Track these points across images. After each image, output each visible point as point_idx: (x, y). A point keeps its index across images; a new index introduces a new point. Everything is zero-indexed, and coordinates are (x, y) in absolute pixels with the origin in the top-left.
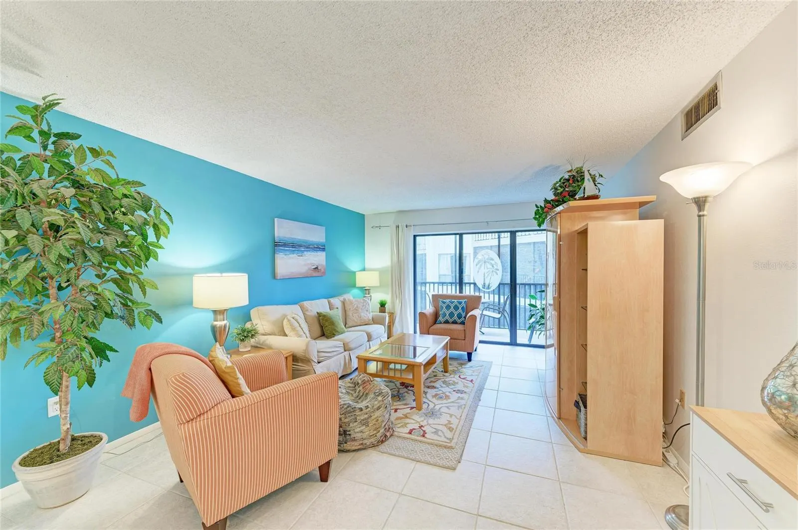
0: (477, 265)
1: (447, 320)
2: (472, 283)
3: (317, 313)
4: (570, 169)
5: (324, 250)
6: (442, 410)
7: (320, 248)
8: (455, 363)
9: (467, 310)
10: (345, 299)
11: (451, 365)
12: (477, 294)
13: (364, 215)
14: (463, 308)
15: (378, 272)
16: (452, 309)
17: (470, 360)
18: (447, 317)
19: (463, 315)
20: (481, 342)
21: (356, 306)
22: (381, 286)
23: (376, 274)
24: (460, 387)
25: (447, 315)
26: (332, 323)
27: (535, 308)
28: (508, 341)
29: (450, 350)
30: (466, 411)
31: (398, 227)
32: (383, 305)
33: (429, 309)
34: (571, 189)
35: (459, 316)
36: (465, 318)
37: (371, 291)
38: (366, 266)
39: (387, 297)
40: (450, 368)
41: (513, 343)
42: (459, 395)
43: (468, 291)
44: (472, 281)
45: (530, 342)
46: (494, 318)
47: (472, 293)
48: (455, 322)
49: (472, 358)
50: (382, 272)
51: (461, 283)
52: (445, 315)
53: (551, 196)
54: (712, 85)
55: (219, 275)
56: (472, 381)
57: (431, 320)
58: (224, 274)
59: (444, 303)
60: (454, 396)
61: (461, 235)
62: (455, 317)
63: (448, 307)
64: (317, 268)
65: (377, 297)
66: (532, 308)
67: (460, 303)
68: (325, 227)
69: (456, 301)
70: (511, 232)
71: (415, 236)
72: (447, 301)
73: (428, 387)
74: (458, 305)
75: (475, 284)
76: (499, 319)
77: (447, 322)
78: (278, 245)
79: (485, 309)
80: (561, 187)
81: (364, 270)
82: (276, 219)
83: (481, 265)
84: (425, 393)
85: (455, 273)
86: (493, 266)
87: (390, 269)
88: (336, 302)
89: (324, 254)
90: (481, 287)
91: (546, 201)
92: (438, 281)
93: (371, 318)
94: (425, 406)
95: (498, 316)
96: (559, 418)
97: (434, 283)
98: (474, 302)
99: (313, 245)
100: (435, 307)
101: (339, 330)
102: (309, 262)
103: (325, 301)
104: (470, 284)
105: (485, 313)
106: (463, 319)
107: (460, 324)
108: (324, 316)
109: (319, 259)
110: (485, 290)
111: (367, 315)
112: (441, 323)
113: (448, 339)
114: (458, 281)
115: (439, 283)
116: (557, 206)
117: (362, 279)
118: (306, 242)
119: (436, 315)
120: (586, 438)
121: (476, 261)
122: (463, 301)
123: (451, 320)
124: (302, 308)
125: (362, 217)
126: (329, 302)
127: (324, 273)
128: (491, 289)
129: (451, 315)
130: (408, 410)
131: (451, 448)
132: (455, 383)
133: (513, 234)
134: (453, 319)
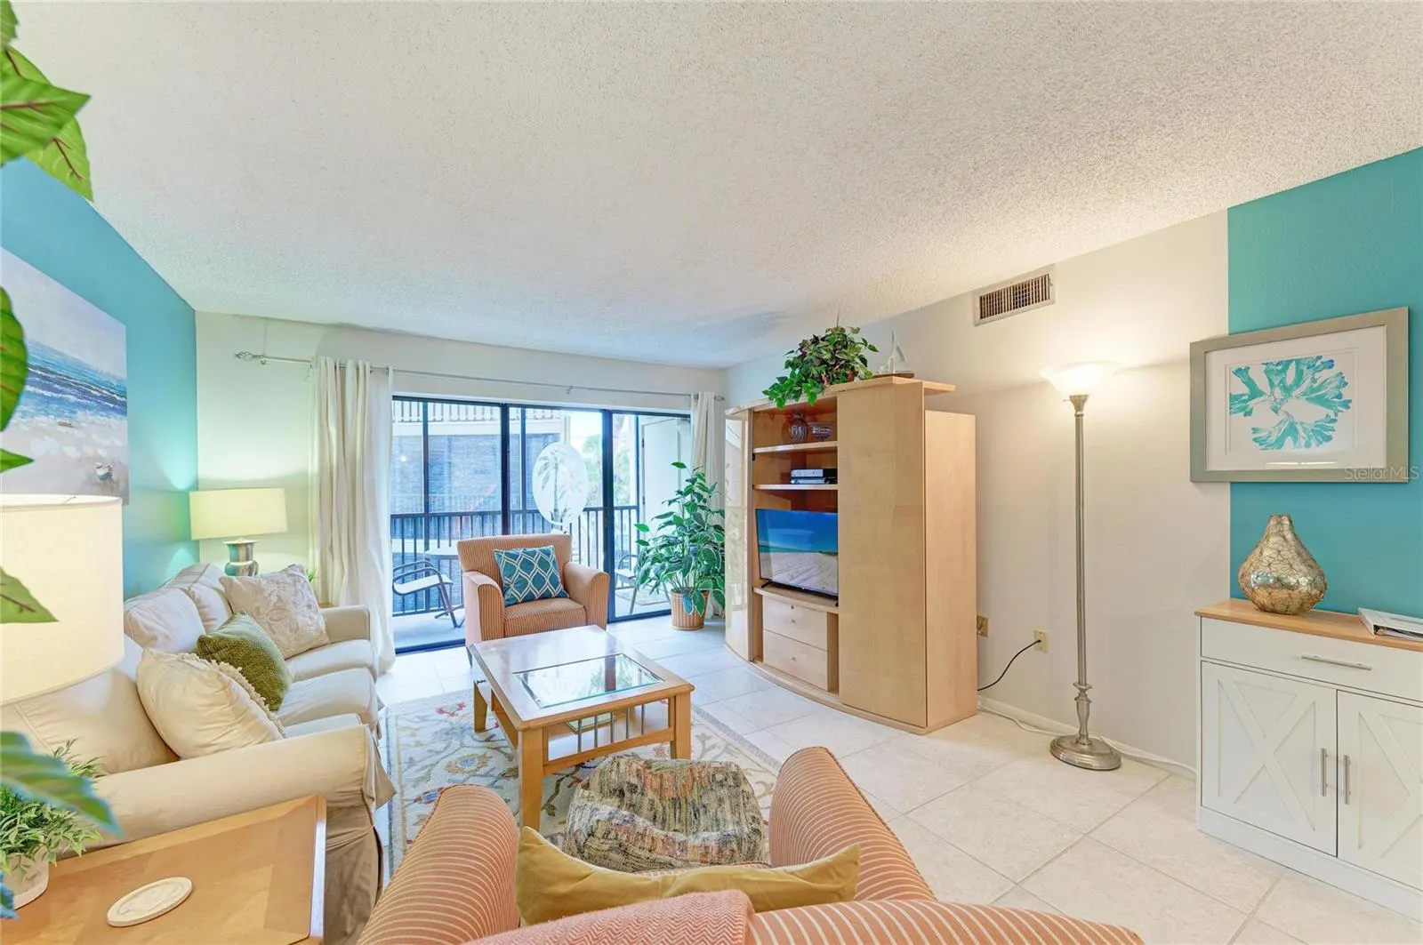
0: (539, 474)
3: (201, 640)
7: (113, 401)
9: (558, 565)
16: (537, 569)
18: (531, 587)
19: (559, 577)
21: (274, 599)
23: (267, 496)
25: (530, 582)
35: (554, 581)
36: (564, 582)
38: (204, 474)
52: (522, 584)
59: (515, 557)
62: (546, 586)
64: (108, 476)
68: (124, 325)
69: (521, 551)
70: (604, 412)
72: (518, 551)
74: (529, 558)
77: (530, 598)
83: (549, 474)
89: (124, 423)
90: (548, 517)
93: (323, 626)
98: (563, 548)
99: (98, 384)
102: (89, 451)
106: (560, 586)
107: (558, 597)
110: (556, 523)
111: (311, 618)
112: (517, 603)
117: (215, 517)
118: (80, 369)
121: (539, 464)
122: (549, 548)
123: (537, 594)
127: (126, 498)
129: (539, 581)
133: (608, 416)
134: (543, 591)
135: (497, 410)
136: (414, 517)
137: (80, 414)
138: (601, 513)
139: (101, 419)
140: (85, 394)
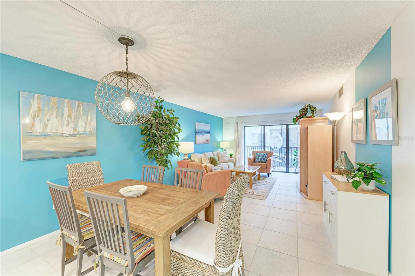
0: (271, 139)
1: (259, 161)
2: (269, 147)
3: (210, 157)
4: (305, 105)
5: (210, 133)
6: (259, 189)
8: (263, 177)
9: (267, 157)
10: (218, 153)
11: (261, 178)
12: (271, 151)
13: (222, 118)
14: (265, 156)
15: (229, 142)
16: (261, 157)
17: (268, 176)
18: (259, 160)
19: (266, 159)
20: (273, 171)
21: (222, 155)
22: (231, 147)
23: (228, 143)
24: (265, 183)
26: (216, 161)
27: (296, 157)
28: (286, 171)
29: (261, 173)
30: (267, 189)
31: (237, 123)
32: (231, 155)
33: (252, 157)
34: (305, 112)
35: (264, 159)
36: (266, 160)
37: (226, 150)
38: (224, 140)
39: (233, 153)
40: (261, 179)
41: (287, 172)
42: (265, 185)
43: (268, 150)
44: (269, 146)
45: (295, 171)
46: (280, 162)
47: (269, 151)
48: (262, 162)
49: (270, 176)
50: (231, 142)
51: (264, 147)
52: (258, 159)
53: (298, 115)
54: (342, 87)
55: (185, 142)
56: (269, 182)
57: (252, 161)
58: (187, 142)
59: (258, 154)
60: (263, 186)
61: (264, 126)
62: (262, 160)
63: (259, 156)
64: (207, 140)
65: (229, 152)
66: (295, 156)
67: (264, 154)
68: (210, 125)
69: (262, 153)
70: (286, 125)
71: (244, 127)
72: (259, 153)
73: (253, 183)
74: (264, 155)
75: (271, 147)
76: (282, 162)
77: (259, 162)
78: (196, 132)
79: (276, 158)
80: (302, 111)
81: (223, 141)
82: (196, 123)
83: (273, 139)
84: (253, 185)
85: (261, 143)
86: (278, 139)
87: (234, 140)
88: (215, 153)
89: (210, 134)
90: (273, 148)
91: (297, 117)
92: (251, 146)
93: (228, 160)
94: (252, 187)
95: (281, 161)
96: (301, 191)
97: (250, 147)
98: (270, 154)
100: (254, 156)
101: (218, 164)
102: (205, 138)
103: (211, 153)
104: (268, 147)
105: (275, 160)
106: (265, 161)
107: (264, 162)
108: (213, 158)
109: (208, 136)
110: (275, 149)
111: (226, 159)
112: (256, 162)
113: (259, 167)
114: (263, 146)
115: (252, 147)
116: (300, 119)
117: (223, 145)
118: (204, 130)
119: (254, 160)
120: (308, 195)
121: (271, 137)
122: (266, 153)
124: (205, 155)
125: (222, 119)
126: (213, 153)
127: (210, 142)
128: (278, 149)
129: (261, 159)
130: (247, 188)
131: (263, 196)
132: (263, 183)
133: (287, 125)
134: (261, 161)
135: (263, 127)
136: (260, 147)
137: (204, 135)
138: (286, 148)
139: (207, 135)
140: (205, 132)
